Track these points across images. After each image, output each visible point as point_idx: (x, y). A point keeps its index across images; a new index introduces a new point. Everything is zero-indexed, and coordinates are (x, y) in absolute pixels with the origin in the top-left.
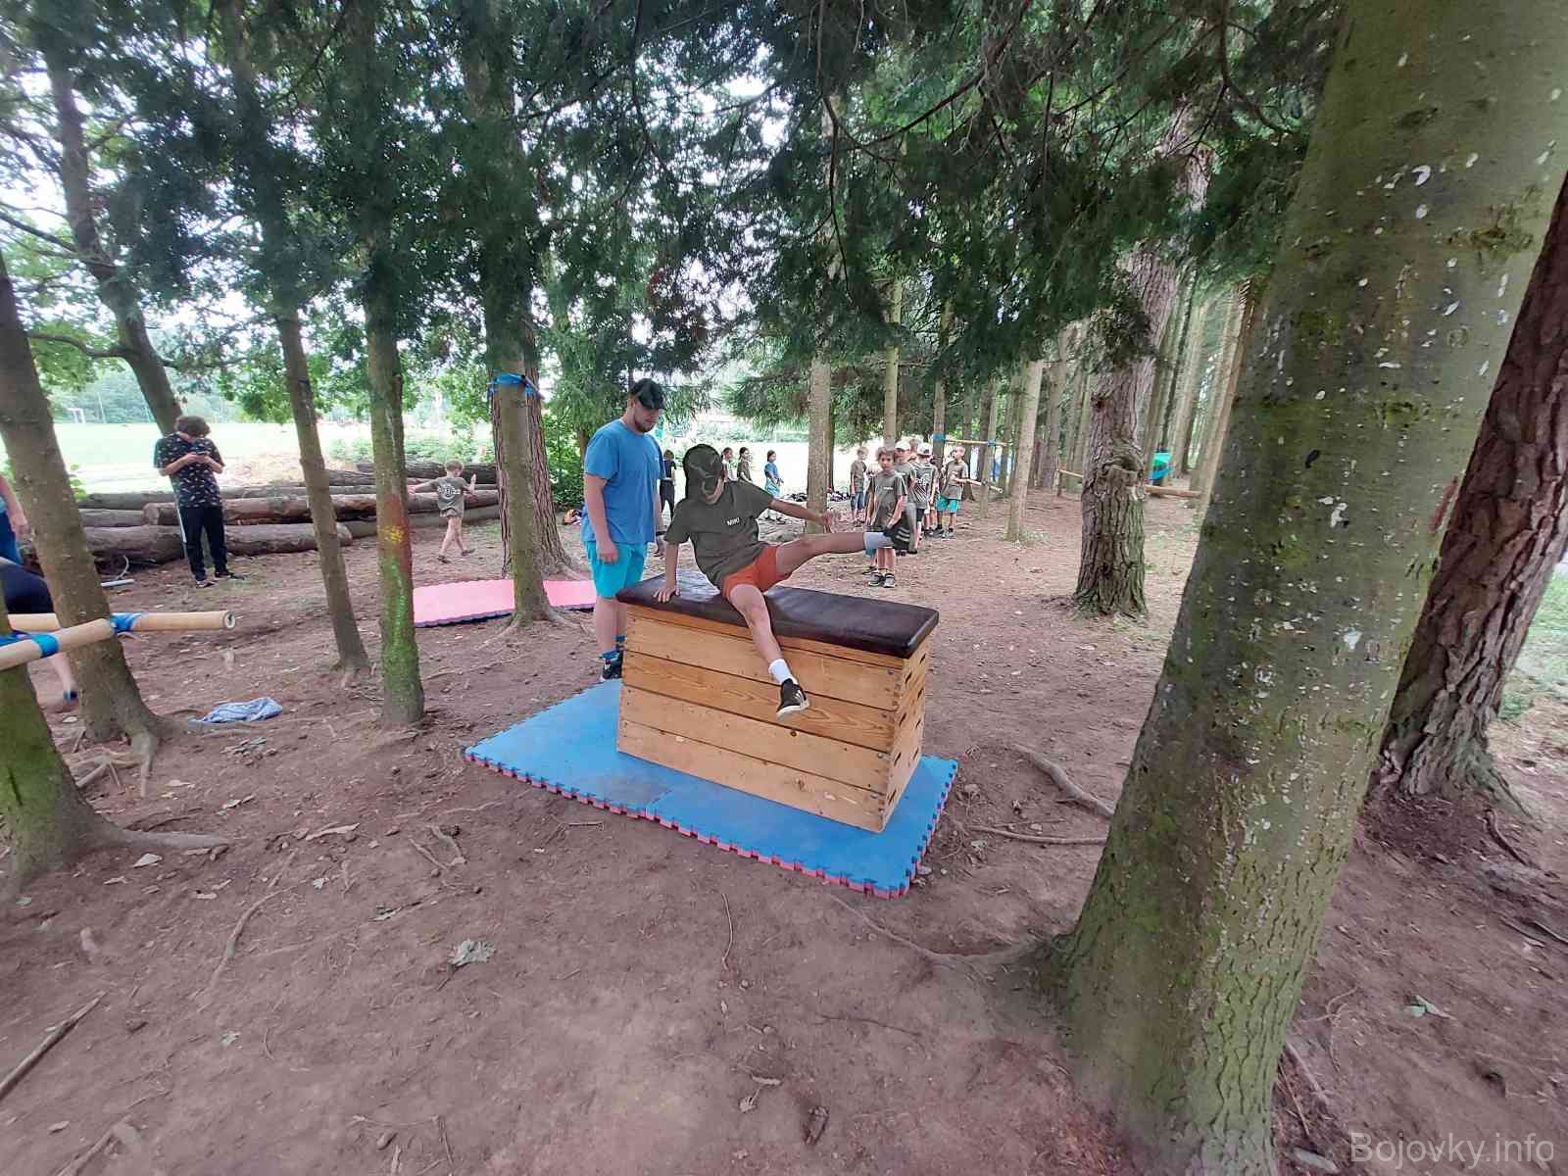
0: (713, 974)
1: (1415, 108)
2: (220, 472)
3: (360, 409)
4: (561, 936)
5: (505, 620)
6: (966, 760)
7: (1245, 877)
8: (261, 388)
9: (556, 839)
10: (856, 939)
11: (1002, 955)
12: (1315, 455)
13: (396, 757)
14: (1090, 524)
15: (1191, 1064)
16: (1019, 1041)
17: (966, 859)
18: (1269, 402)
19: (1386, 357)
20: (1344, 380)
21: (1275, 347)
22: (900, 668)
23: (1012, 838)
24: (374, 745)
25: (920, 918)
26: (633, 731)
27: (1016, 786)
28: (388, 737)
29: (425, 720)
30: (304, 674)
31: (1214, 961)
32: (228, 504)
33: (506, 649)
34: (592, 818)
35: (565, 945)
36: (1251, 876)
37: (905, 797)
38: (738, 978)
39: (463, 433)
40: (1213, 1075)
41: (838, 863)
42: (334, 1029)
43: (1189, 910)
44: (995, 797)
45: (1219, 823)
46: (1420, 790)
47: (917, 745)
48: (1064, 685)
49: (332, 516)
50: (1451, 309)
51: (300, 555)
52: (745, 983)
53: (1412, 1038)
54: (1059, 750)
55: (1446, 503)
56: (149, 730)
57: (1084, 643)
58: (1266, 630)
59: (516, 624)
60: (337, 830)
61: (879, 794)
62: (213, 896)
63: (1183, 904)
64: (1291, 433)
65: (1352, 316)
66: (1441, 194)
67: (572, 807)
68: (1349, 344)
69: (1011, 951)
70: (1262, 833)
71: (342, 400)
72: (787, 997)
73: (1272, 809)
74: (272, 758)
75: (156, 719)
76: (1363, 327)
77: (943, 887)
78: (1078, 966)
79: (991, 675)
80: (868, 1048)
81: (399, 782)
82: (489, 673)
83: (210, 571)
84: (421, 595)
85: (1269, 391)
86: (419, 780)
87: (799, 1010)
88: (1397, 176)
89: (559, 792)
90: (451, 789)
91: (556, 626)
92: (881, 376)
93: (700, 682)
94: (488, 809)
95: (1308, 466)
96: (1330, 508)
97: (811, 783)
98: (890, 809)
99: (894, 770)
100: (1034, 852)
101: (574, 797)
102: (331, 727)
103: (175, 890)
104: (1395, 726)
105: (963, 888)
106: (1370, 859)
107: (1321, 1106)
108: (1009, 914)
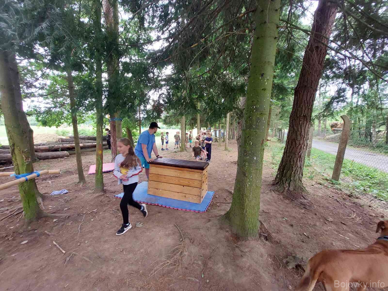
1: (253, 100)
6: (216, 192)
7: (248, 191)
10: (197, 219)
13: (100, 198)
14: (239, 147)
15: (245, 221)
16: (224, 227)
17: (216, 207)
18: (244, 130)
19: (254, 126)
20: (250, 128)
22: (202, 172)
23: (224, 203)
24: (94, 196)
25: (208, 215)
26: (151, 189)
27: (225, 195)
28: (97, 195)
29: (104, 191)
30: (71, 185)
31: (246, 204)
37: (205, 198)
40: (248, 222)
44: (221, 197)
45: (244, 184)
46: (292, 190)
47: (207, 189)
51: (56, 159)
56: (41, 197)
58: (246, 158)
60: (93, 211)
61: (200, 196)
62: (70, 224)
63: (242, 197)
64: (246, 134)
65: (250, 121)
66: (256, 109)
68: (250, 124)
73: (250, 181)
74: (71, 201)
75: (42, 194)
77: (211, 211)
78: (231, 213)
79: (221, 177)
81: (102, 203)
86: (106, 202)
90: (114, 203)
93: (165, 178)
95: (248, 138)
96: (251, 143)
97: (187, 196)
98: (202, 200)
99: (202, 192)
102: (82, 194)
103: (61, 224)
104: (287, 179)
105: (215, 210)
106: (282, 201)
107: (266, 229)
108: (223, 213)
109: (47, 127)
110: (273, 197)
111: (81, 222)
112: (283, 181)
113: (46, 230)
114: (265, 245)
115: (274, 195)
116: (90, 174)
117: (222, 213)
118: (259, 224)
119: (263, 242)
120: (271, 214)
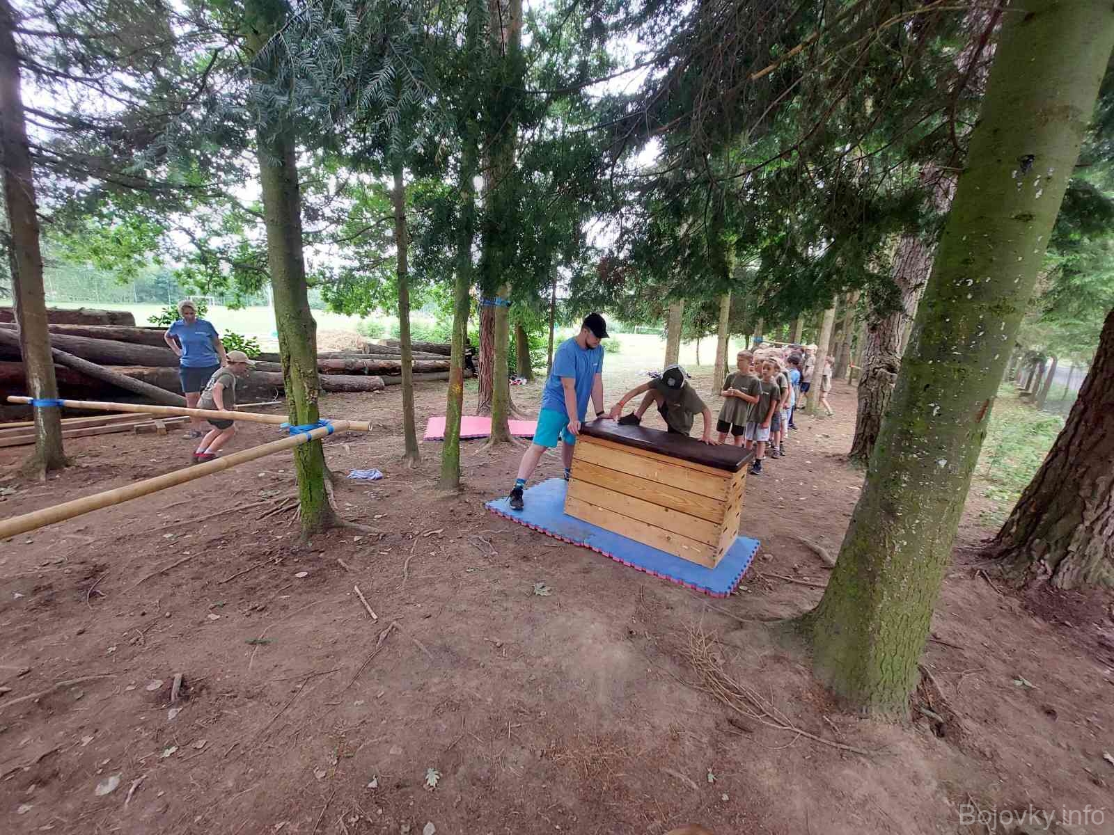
0: (629, 613)
1: (967, 257)
5: (486, 439)
6: (765, 541)
7: (895, 567)
10: (698, 610)
11: (779, 621)
12: (928, 386)
13: (450, 504)
14: (862, 407)
15: (869, 657)
16: (786, 656)
17: (763, 587)
18: (912, 362)
19: (956, 350)
20: (940, 357)
21: (915, 340)
22: (730, 478)
23: (791, 582)
24: (438, 497)
25: (736, 607)
26: (574, 503)
27: (796, 558)
28: (445, 494)
29: (460, 487)
31: (880, 606)
33: (487, 456)
34: (555, 543)
36: (898, 566)
37: (728, 554)
40: (879, 662)
41: (690, 578)
43: (870, 584)
44: (783, 562)
45: (884, 542)
46: (1065, 586)
47: (737, 528)
50: (981, 334)
51: (359, 393)
53: (1010, 692)
57: (851, 484)
58: (906, 457)
61: (714, 547)
62: (386, 553)
63: (868, 581)
65: (943, 332)
66: (977, 289)
67: (544, 537)
68: (942, 343)
69: (785, 620)
70: (902, 546)
73: (907, 536)
74: (388, 499)
75: (331, 473)
76: (947, 337)
77: (748, 597)
78: (818, 620)
79: (785, 498)
81: (455, 515)
82: (482, 468)
86: (464, 516)
88: (961, 281)
89: (536, 529)
90: (481, 522)
91: (513, 445)
93: (615, 479)
94: (502, 533)
95: (925, 390)
96: (933, 408)
97: (675, 538)
98: (719, 558)
99: (722, 536)
100: (804, 589)
101: (545, 533)
102: (412, 487)
103: (369, 549)
104: (1048, 546)
105: (760, 599)
106: (1018, 618)
107: (943, 700)
108: (786, 613)
109: (343, 316)
110: (979, 596)
111: (409, 554)
112: (1030, 549)
113: (340, 556)
114: (931, 747)
115: (984, 591)
116: (428, 439)
117: (782, 613)
118: (916, 678)
119: (926, 738)
120: (967, 654)
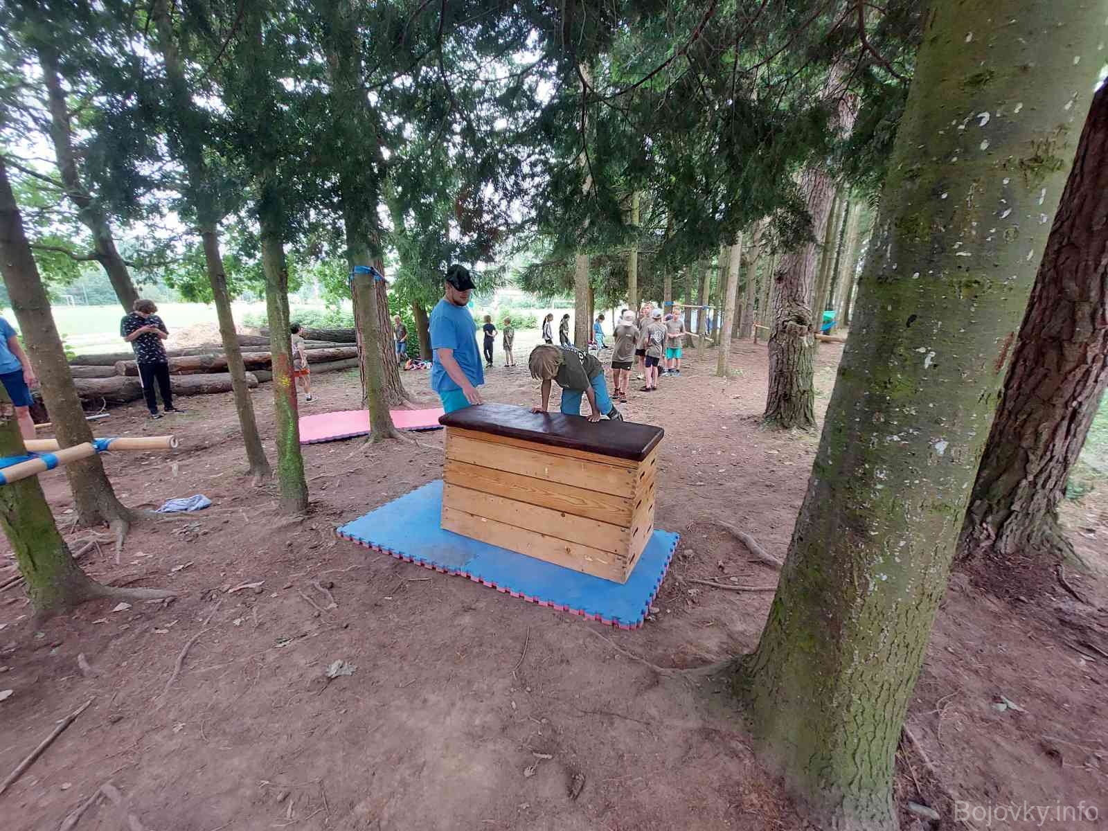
0: (508, 681)
1: (978, 72)
2: (165, 338)
3: (261, 292)
4: (403, 657)
5: (364, 438)
6: (685, 533)
7: (870, 614)
8: (193, 280)
9: (400, 589)
10: (606, 658)
11: (706, 670)
12: (913, 318)
13: (289, 535)
14: (774, 364)
15: (835, 744)
16: (718, 728)
17: (684, 602)
18: (881, 281)
19: (961, 248)
20: (932, 265)
21: (885, 242)
22: (636, 468)
23: (717, 588)
24: (274, 527)
25: (650, 644)
26: (450, 514)
27: (720, 550)
28: (284, 521)
29: (309, 508)
30: (227, 478)
31: (850, 671)
32: (172, 361)
33: (365, 459)
34: (424, 575)
35: (405, 664)
36: (874, 614)
37: (642, 559)
38: (524, 686)
39: (333, 307)
40: (850, 752)
41: (594, 606)
42: (248, 721)
43: (833, 637)
44: (705, 558)
45: (852, 576)
46: (1009, 551)
47: (650, 522)
48: (756, 478)
49: (242, 367)
50: (1006, 214)
51: (223, 395)
52: (529, 689)
53: (998, 725)
54: (750, 526)
55: (1006, 350)
56: (122, 518)
57: (771, 449)
58: (881, 442)
59: (371, 441)
60: (250, 586)
61: (622, 557)
62: (165, 631)
63: (828, 632)
64: (896, 303)
65: (937, 220)
66: (998, 132)
67: (410, 568)
68: (935, 240)
69: (713, 666)
70: (880, 583)
71: (249, 287)
72: (558, 699)
73: (888, 566)
74: (205, 537)
75: (127, 510)
76: (945, 227)
77: (666, 623)
78: (758, 675)
79: (704, 472)
80: (613, 734)
81: (292, 551)
82: (353, 475)
83: (161, 407)
84: (304, 422)
85: (881, 273)
86: (305, 550)
87: (566, 707)
88: (966, 120)
89: (401, 558)
90: (327, 557)
91: (400, 442)
92: (626, 260)
93: (498, 480)
94: (353, 569)
95: (908, 326)
96: (924, 355)
97: (577, 550)
98: (631, 567)
99: (632, 539)
100: (733, 597)
101: (412, 561)
102: (246, 514)
103: (140, 627)
104: (990, 506)
105: (681, 623)
106: (972, 601)
107: (930, 773)
111: (200, 628)
113: (83, 651)
